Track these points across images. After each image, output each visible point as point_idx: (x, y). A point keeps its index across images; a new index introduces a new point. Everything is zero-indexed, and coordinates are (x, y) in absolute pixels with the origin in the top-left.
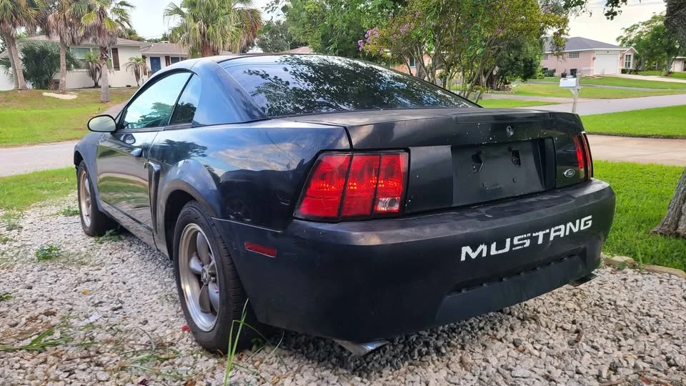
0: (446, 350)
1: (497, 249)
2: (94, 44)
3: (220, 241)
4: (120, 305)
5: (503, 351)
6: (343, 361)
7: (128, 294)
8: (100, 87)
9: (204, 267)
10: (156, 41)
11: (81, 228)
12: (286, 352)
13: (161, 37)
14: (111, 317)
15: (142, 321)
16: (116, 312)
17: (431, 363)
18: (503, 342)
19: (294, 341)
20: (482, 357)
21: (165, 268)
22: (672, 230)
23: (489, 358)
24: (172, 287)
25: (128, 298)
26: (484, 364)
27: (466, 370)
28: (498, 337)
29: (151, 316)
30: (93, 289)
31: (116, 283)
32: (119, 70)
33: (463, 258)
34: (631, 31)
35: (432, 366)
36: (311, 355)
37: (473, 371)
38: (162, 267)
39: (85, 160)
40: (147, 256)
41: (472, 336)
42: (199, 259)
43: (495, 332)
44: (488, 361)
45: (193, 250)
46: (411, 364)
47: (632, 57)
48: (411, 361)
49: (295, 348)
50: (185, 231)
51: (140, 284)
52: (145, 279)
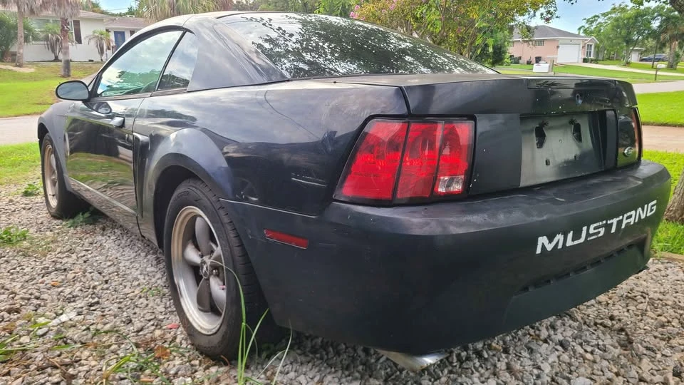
0: (488, 355)
1: (573, 240)
2: (54, 15)
3: (229, 228)
4: (96, 300)
5: (552, 355)
6: (370, 369)
7: (106, 286)
8: (61, 61)
9: (204, 258)
10: (120, 15)
11: (46, 209)
12: (303, 359)
13: (126, 11)
14: (88, 314)
15: (124, 320)
16: (92, 308)
17: (474, 371)
18: (549, 344)
19: (309, 344)
20: (531, 363)
21: (146, 256)
22: (677, 216)
23: (540, 364)
24: (157, 277)
25: (105, 292)
26: (536, 371)
27: (517, 379)
28: (542, 337)
29: (135, 313)
30: (63, 280)
31: (90, 273)
32: (81, 43)
33: (539, 251)
34: (592, 22)
35: (477, 374)
36: (331, 362)
37: (525, 381)
38: (144, 254)
39: (50, 133)
40: (123, 242)
41: (512, 336)
42: (197, 247)
43: (537, 332)
44: (539, 368)
45: (190, 237)
46: (450, 372)
47: (593, 46)
48: (450, 368)
49: (312, 353)
50: (180, 215)
51: (118, 275)
52: (124, 268)
